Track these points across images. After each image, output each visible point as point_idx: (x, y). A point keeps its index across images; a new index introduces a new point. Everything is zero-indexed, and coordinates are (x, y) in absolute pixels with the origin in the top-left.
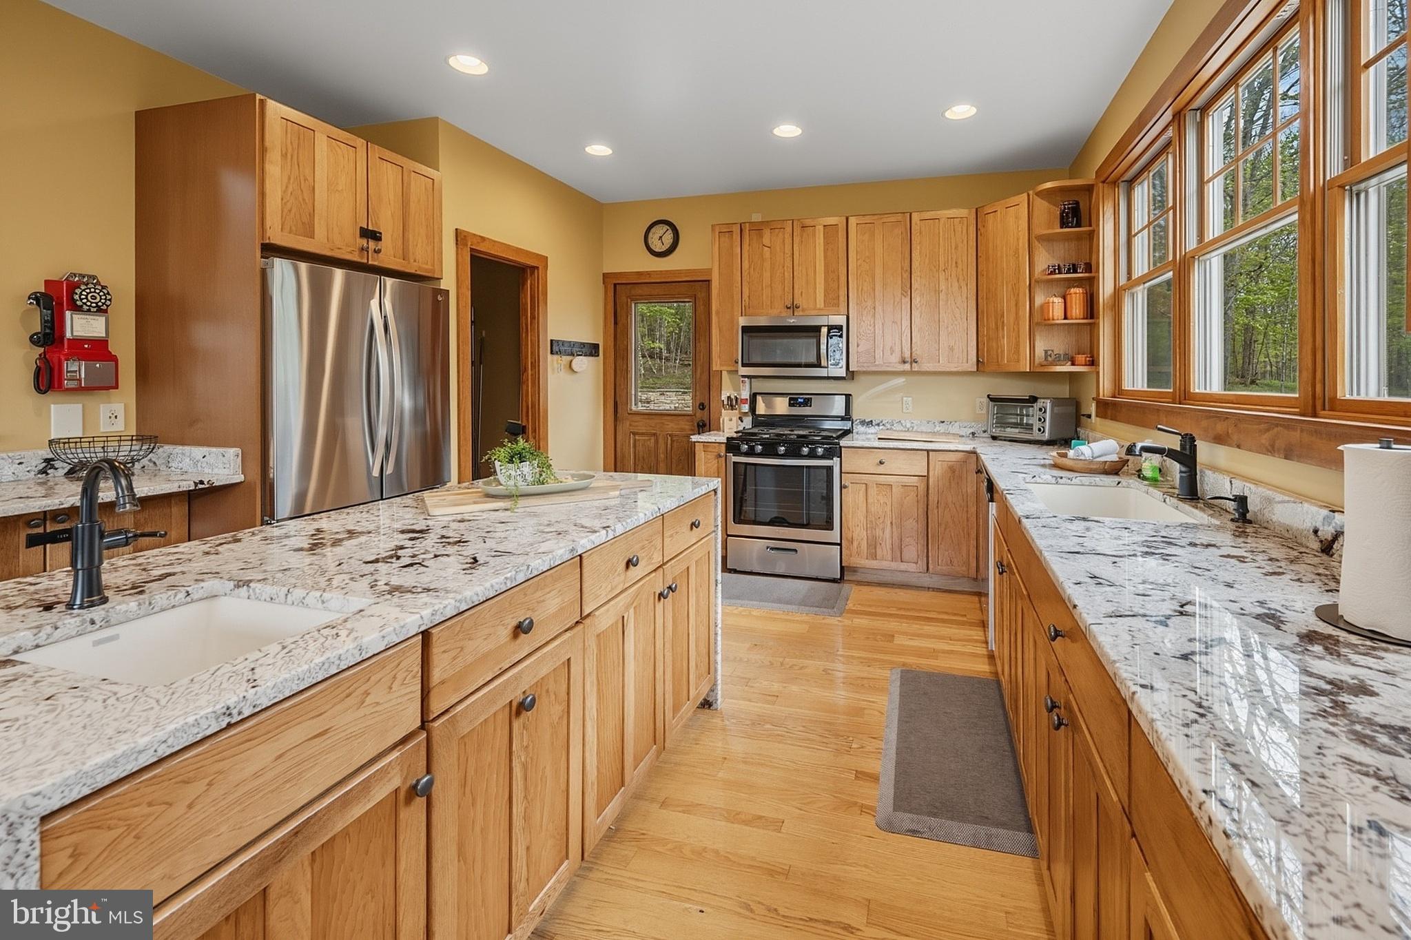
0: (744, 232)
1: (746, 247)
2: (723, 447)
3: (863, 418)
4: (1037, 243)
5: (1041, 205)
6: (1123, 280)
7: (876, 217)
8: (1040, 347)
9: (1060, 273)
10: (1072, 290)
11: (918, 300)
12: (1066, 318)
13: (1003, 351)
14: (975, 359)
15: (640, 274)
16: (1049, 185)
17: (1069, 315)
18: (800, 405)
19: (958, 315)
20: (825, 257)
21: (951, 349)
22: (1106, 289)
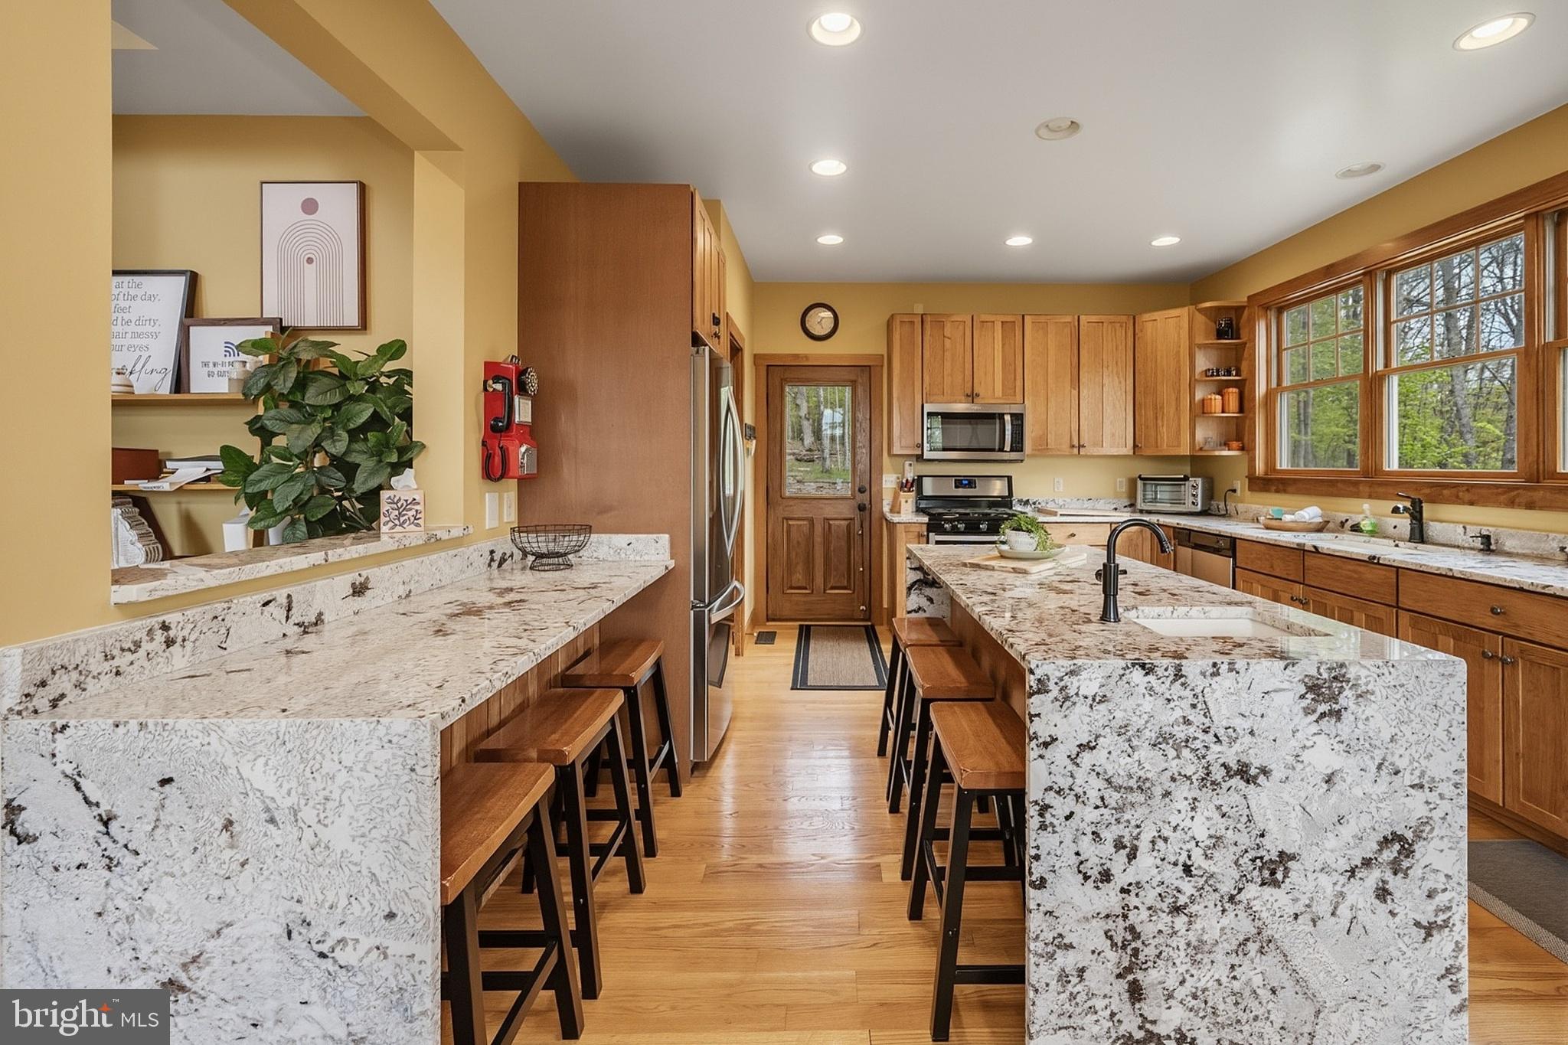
0: (925, 323)
1: (927, 338)
2: (925, 528)
3: (1020, 498)
4: (1197, 349)
5: (1200, 319)
6: (1274, 385)
7: (1049, 317)
8: (1200, 435)
9: (1218, 375)
10: (1231, 390)
11: (1085, 392)
12: (1223, 412)
13: (1162, 438)
14: (1132, 445)
15: (796, 356)
16: (1208, 304)
17: (1227, 410)
18: (965, 486)
19: (1118, 406)
20: (1003, 351)
21: (1113, 435)
22: (1261, 389)
